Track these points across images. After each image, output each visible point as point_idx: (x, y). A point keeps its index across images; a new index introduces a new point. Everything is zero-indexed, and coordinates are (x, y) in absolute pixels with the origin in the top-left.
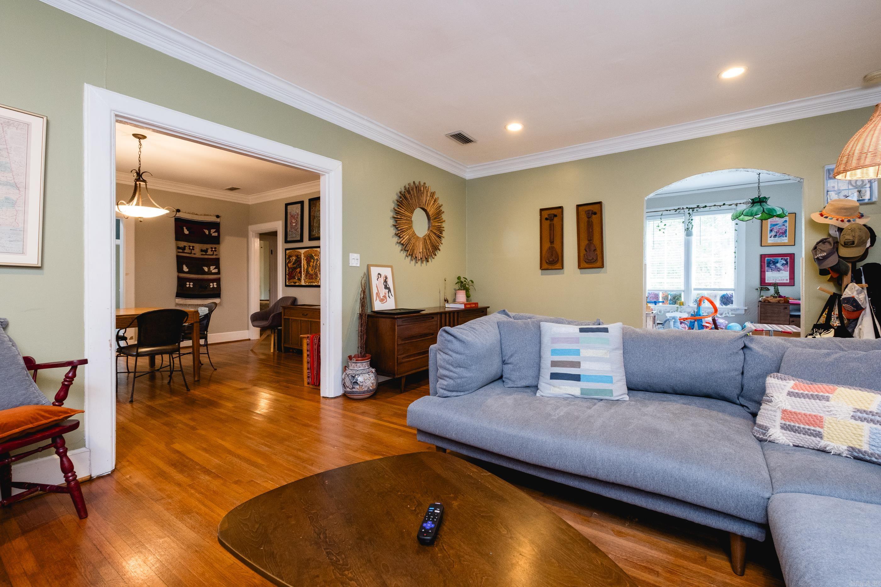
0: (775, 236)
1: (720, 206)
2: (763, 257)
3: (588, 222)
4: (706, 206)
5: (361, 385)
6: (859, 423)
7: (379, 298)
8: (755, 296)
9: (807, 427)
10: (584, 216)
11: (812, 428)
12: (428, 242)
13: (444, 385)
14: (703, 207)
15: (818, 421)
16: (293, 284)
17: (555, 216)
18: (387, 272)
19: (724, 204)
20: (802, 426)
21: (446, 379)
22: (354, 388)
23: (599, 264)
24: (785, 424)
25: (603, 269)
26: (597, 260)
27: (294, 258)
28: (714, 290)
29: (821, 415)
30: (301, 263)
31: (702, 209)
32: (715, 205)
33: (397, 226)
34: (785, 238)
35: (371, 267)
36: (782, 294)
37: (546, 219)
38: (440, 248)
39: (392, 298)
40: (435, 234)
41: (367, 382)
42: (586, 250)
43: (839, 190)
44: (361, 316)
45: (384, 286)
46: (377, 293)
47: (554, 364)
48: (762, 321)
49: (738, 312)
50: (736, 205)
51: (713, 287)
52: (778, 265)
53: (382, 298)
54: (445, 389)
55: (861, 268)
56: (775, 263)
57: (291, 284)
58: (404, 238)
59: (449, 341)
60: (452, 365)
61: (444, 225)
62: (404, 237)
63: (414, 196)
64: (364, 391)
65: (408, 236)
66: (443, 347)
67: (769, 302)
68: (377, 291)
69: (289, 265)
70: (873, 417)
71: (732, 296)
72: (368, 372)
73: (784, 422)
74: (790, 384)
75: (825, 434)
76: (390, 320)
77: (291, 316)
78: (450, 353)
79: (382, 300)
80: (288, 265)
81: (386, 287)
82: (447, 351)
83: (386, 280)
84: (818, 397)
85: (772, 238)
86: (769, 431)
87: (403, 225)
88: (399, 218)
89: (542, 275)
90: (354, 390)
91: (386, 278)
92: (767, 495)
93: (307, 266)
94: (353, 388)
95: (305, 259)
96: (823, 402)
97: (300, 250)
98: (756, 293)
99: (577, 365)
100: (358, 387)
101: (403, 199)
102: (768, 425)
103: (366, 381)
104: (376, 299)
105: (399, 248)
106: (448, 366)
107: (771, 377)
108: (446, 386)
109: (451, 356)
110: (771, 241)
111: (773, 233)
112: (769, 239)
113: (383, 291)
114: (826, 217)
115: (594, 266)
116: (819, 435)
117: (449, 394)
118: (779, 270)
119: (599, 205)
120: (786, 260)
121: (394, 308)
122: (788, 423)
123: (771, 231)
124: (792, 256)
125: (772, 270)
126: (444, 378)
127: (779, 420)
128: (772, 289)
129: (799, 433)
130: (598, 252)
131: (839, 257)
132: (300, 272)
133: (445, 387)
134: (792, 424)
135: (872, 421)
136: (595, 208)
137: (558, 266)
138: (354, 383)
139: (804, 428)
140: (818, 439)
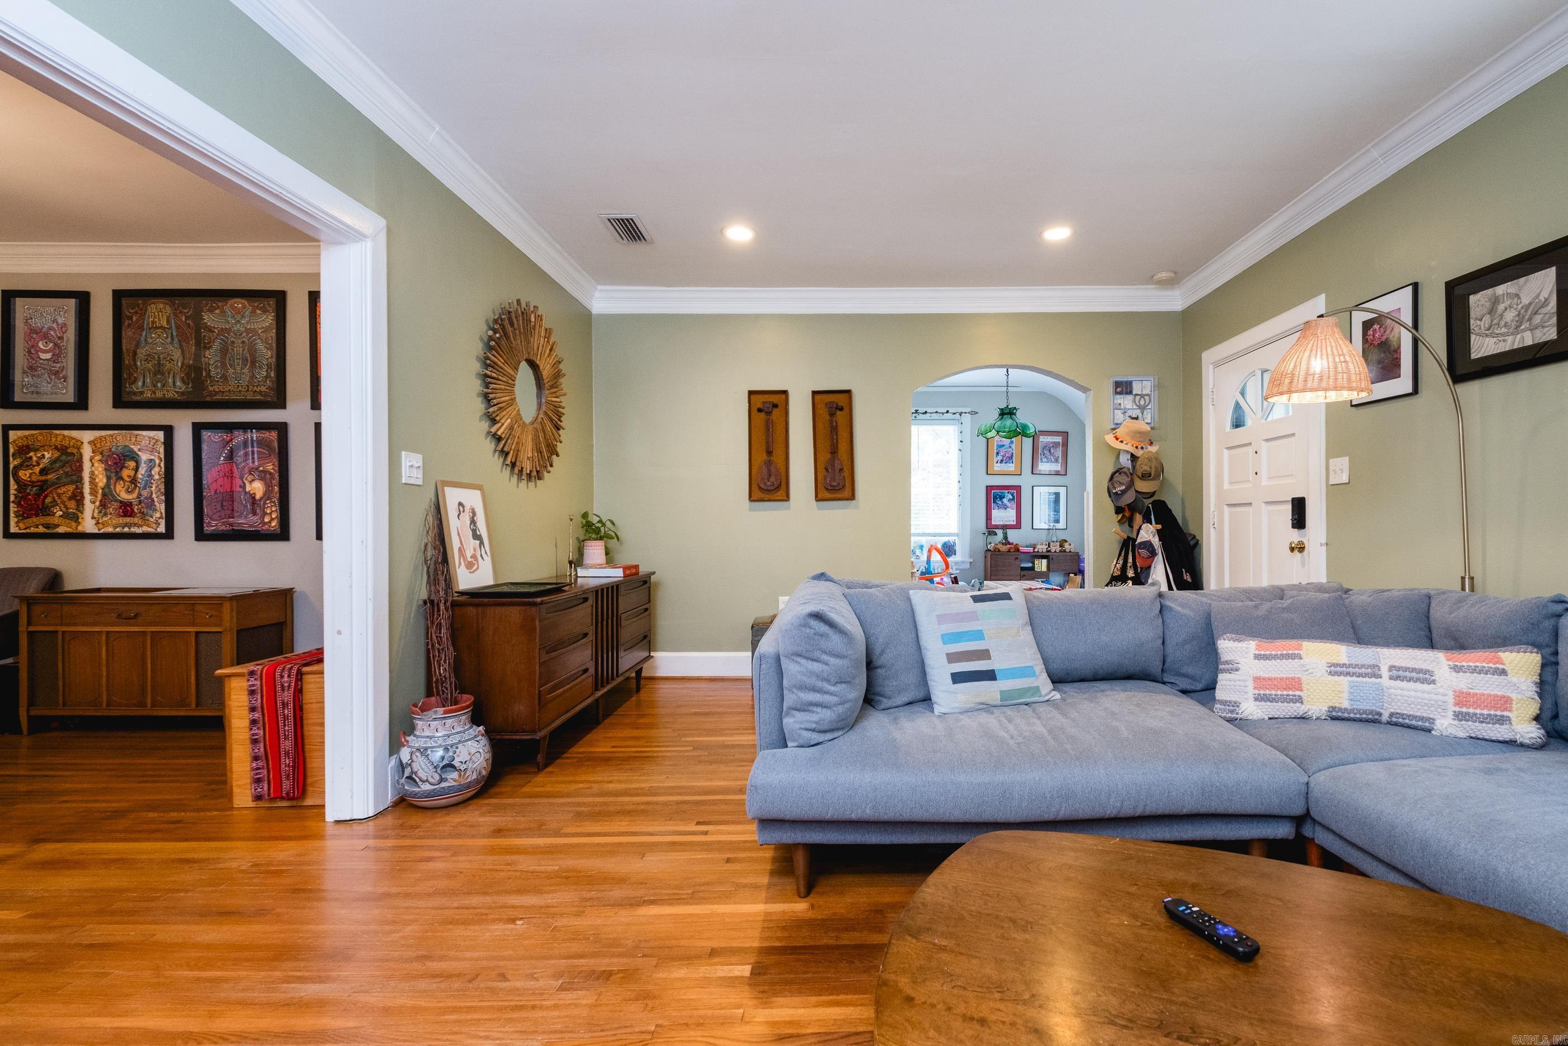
0: (1002, 461)
1: (943, 414)
2: (989, 489)
3: (831, 421)
4: (926, 412)
5: (463, 769)
6: (1336, 678)
7: (464, 560)
8: (981, 543)
9: (1285, 693)
10: (823, 412)
11: (1291, 693)
12: (541, 435)
13: (811, 722)
14: (923, 413)
15: (1296, 684)
16: (41, 529)
17: (775, 406)
18: (473, 499)
19: (948, 412)
20: (1279, 693)
21: (815, 709)
22: (446, 780)
23: (846, 493)
24: (1259, 695)
25: (853, 502)
26: (844, 486)
27: (47, 455)
28: (934, 535)
29: (1299, 676)
30: (80, 469)
31: (921, 416)
32: (936, 412)
33: (491, 396)
34: (1011, 465)
35: (446, 489)
36: (1010, 540)
37: (760, 410)
38: (559, 449)
39: (488, 560)
40: (551, 420)
41: (476, 760)
42: (827, 469)
43: (1125, 408)
44: (430, 605)
45: (471, 533)
46: (460, 548)
47: (952, 658)
48: (992, 578)
49: (962, 567)
50: (961, 413)
51: (931, 531)
52: (1005, 500)
53: (469, 559)
54: (813, 730)
55: (1150, 505)
56: (1002, 498)
57: (33, 530)
58: (503, 424)
59: (822, 635)
60: (828, 681)
61: (564, 401)
62: (503, 421)
63: (520, 332)
64: (470, 782)
65: (509, 420)
66: (808, 647)
67: (999, 551)
68: (459, 545)
69: (24, 475)
70: (1348, 670)
71: (955, 543)
72: (476, 736)
73: (1257, 692)
74: (1251, 646)
75: (1305, 698)
76: (518, 608)
77: (62, 625)
78: (825, 657)
79: (469, 566)
80: (15, 475)
81: (476, 536)
82: (817, 654)
83: (473, 518)
84: (1288, 657)
85: (999, 464)
86: (1241, 706)
87: (502, 394)
88: (494, 378)
89: (751, 510)
90: (444, 785)
91: (474, 513)
92: (1306, 779)
93: (109, 478)
94: (442, 780)
95: (98, 458)
96: (1296, 660)
97: (75, 434)
98: (982, 538)
99: (984, 654)
100: (455, 775)
101: (501, 336)
102: (1238, 699)
103: (474, 758)
104: (460, 564)
105: (489, 445)
106: (820, 684)
107: (1224, 639)
108: (816, 723)
109: (826, 664)
110: (997, 467)
111: (1000, 458)
112: (996, 465)
113: (472, 544)
114: (1122, 442)
115: (840, 496)
116: (1299, 700)
117: (821, 737)
118: (1005, 507)
119: (846, 395)
120: (1012, 495)
121: (491, 583)
122: (1262, 692)
123: (998, 454)
124: (1018, 488)
125: (999, 507)
126: (811, 708)
127: (1251, 691)
128: (1000, 533)
129: (1276, 702)
130: (846, 473)
131: (1137, 491)
132: (78, 498)
133: (814, 726)
134: (1268, 692)
135: (1348, 674)
136: (841, 399)
137: (781, 493)
138: (444, 767)
139: (1281, 695)
140: (1298, 705)
